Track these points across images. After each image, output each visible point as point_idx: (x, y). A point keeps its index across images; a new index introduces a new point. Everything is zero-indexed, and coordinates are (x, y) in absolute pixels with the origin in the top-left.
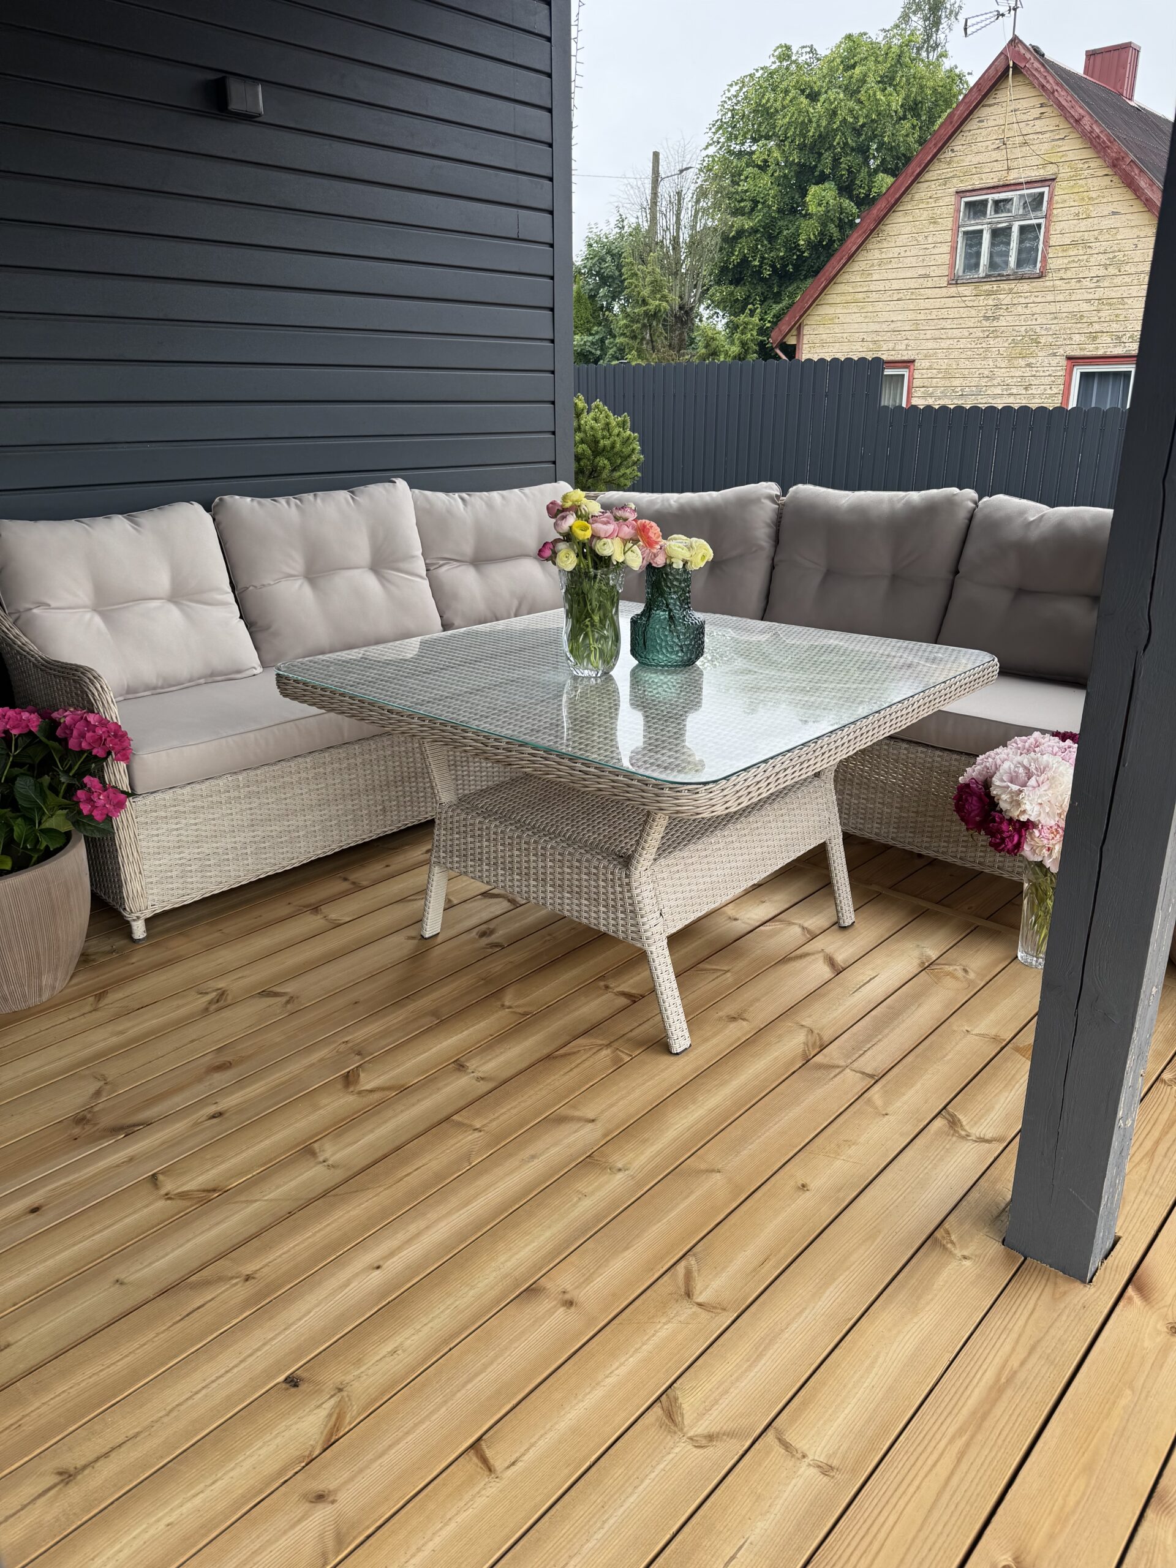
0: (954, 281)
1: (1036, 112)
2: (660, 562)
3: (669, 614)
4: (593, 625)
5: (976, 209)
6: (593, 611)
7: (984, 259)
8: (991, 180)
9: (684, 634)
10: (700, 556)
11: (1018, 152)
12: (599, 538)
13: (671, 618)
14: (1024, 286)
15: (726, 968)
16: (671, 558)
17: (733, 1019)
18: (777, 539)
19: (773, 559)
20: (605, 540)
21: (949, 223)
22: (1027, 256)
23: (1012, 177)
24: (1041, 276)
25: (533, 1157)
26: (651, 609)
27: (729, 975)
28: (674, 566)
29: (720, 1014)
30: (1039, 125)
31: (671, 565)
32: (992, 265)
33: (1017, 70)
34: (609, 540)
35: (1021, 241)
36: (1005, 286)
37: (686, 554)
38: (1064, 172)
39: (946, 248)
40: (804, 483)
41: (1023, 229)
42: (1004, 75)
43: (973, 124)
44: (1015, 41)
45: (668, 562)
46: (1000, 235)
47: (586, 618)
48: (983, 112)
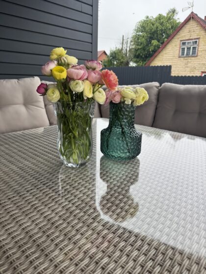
0: (180, 57)
1: (196, 26)
2: (117, 100)
3: (122, 130)
4: (74, 137)
5: (184, 44)
6: (73, 129)
7: (185, 53)
8: (187, 38)
9: (131, 143)
10: (141, 97)
11: (193, 33)
12: (73, 80)
13: (123, 133)
14: (193, 58)
16: (124, 97)
18: (158, 100)
19: (156, 106)
20: (77, 81)
21: (178, 46)
22: (194, 53)
23: (191, 38)
24: (197, 56)
26: (112, 127)
28: (126, 103)
30: (197, 28)
31: (124, 102)
32: (187, 54)
33: (193, 18)
34: (80, 82)
35: (193, 50)
36: (189, 58)
37: (133, 96)
38: (202, 37)
39: (178, 51)
40: (167, 82)
41: (193, 48)
42: (190, 19)
43: (184, 28)
44: (192, 13)
45: (122, 101)
46: (189, 49)
47: (70, 133)
48: (185, 26)
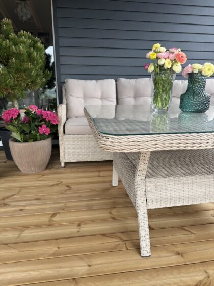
6: (159, 88)
15: (194, 232)
17: (178, 254)
25: (60, 267)
27: (192, 235)
29: (175, 249)
45: (193, 71)
